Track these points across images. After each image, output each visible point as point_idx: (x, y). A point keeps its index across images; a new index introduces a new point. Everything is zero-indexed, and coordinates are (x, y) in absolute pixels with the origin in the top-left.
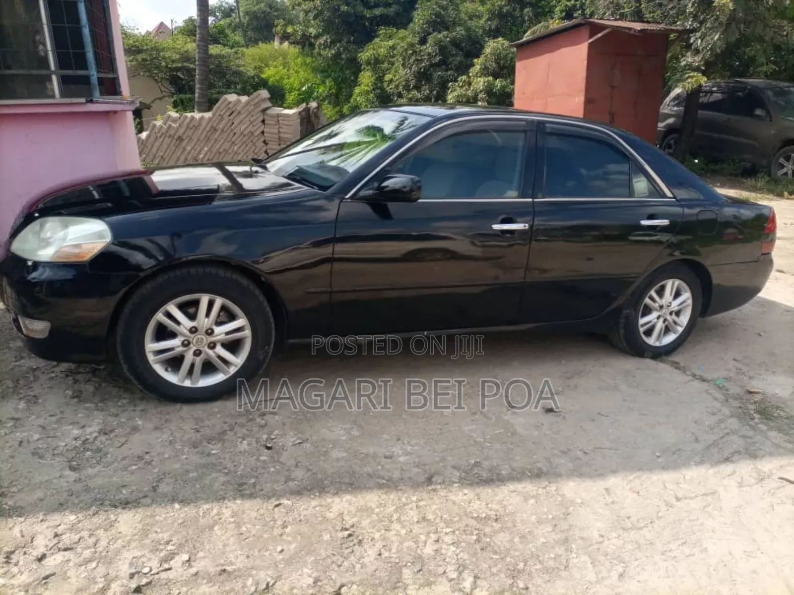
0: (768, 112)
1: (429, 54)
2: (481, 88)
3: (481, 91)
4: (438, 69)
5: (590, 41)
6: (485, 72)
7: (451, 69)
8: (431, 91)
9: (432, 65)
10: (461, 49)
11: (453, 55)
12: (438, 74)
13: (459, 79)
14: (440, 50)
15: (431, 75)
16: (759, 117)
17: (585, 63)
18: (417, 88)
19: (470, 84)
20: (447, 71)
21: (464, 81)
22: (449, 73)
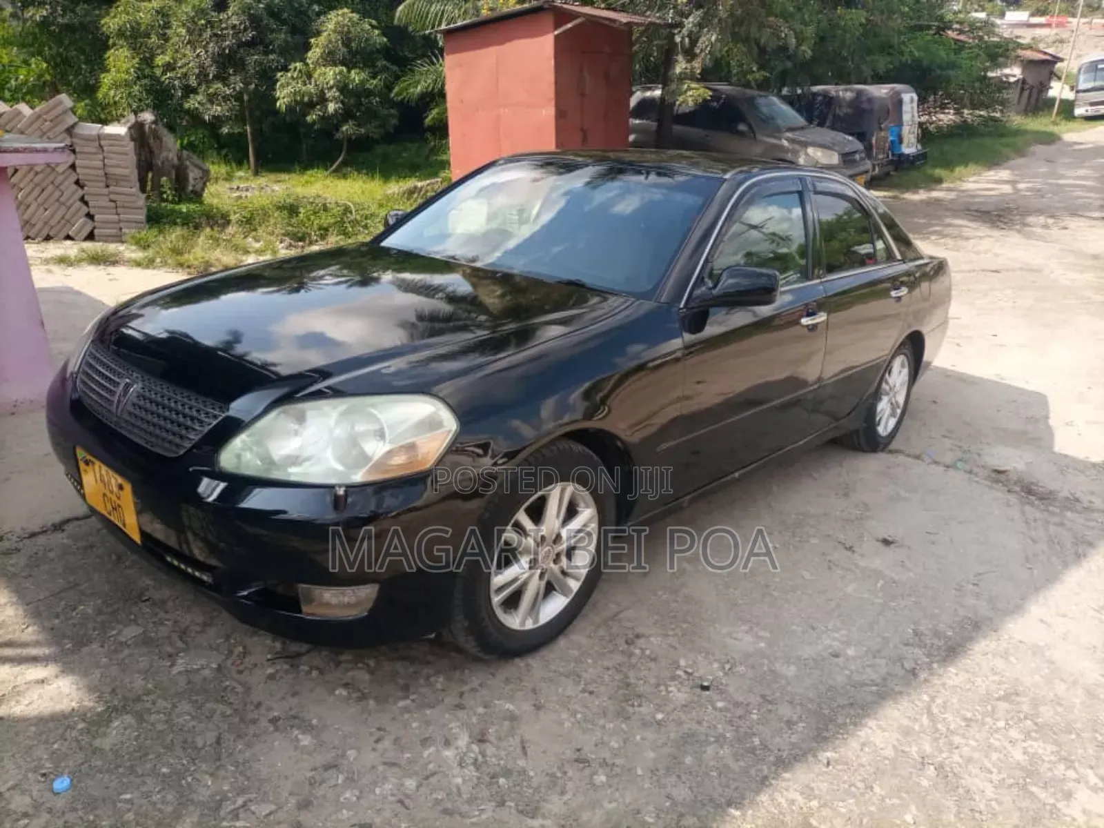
0: (750, 127)
1: (234, 27)
2: (332, 82)
3: (331, 88)
4: (252, 51)
5: (556, 33)
6: (330, 58)
7: (273, 52)
8: (247, 84)
9: (241, 45)
10: (284, 22)
11: (272, 31)
12: (253, 59)
13: (292, 66)
14: (252, 22)
15: (242, 61)
16: (741, 134)
17: (553, 62)
18: (222, 77)
19: (309, 76)
20: (266, 53)
21: (300, 71)
22: (271, 57)
